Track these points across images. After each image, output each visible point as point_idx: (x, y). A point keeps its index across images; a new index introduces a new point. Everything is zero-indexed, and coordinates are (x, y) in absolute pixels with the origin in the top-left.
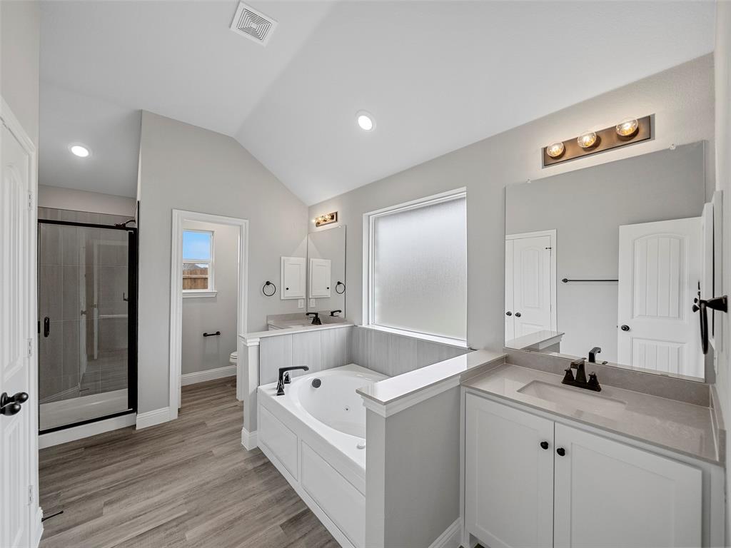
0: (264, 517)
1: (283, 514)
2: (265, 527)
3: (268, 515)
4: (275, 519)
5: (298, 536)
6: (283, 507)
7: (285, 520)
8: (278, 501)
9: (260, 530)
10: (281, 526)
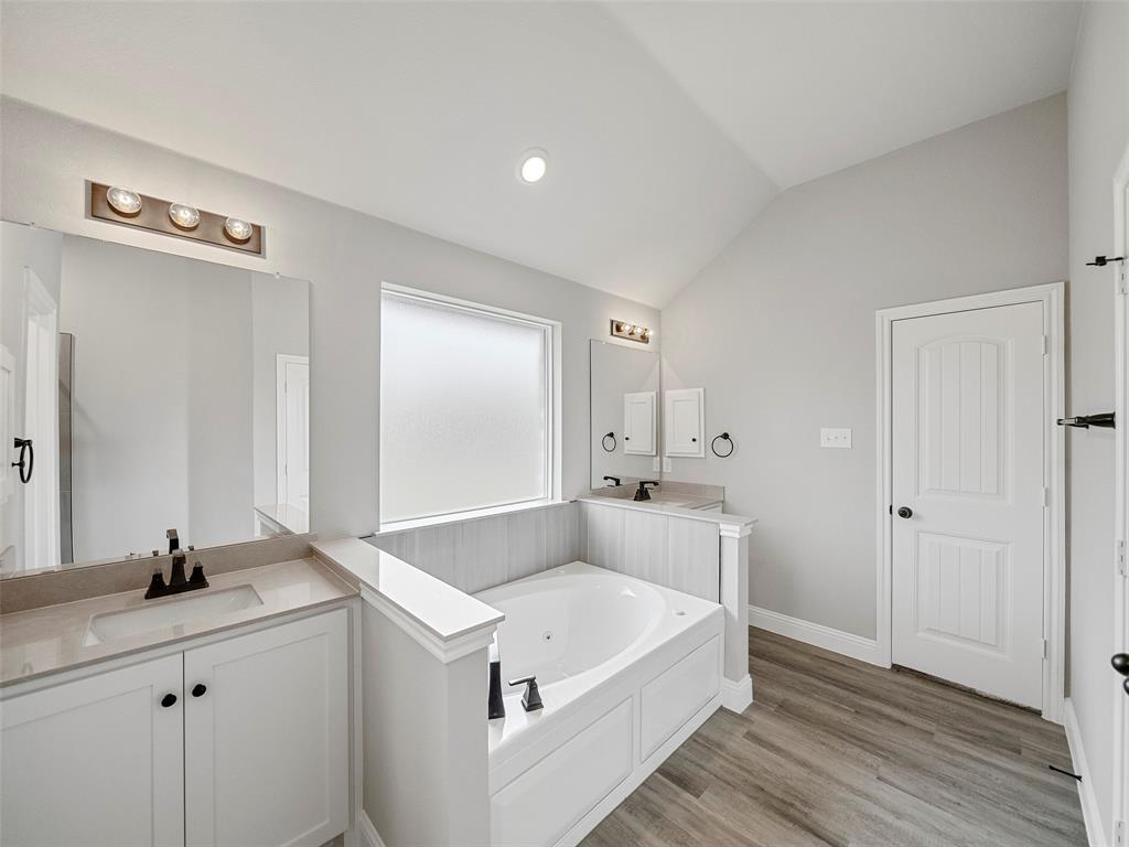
0: (694, 826)
1: (679, 800)
2: (709, 817)
3: (689, 821)
4: (690, 808)
5: (703, 773)
6: (665, 805)
7: (687, 796)
8: (655, 816)
9: (715, 821)
10: (698, 796)
